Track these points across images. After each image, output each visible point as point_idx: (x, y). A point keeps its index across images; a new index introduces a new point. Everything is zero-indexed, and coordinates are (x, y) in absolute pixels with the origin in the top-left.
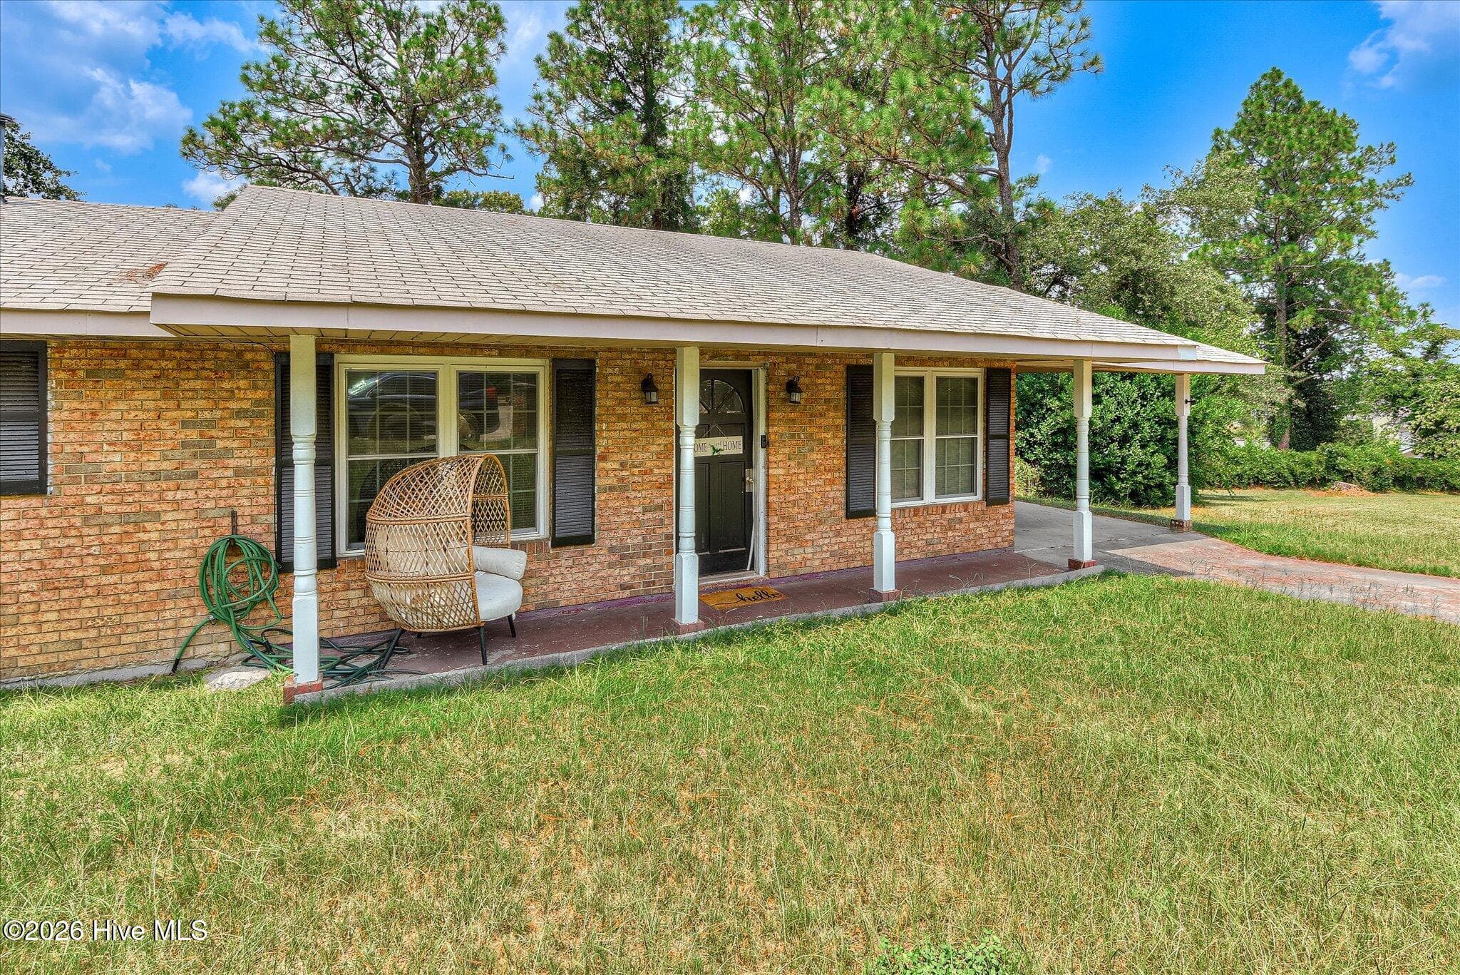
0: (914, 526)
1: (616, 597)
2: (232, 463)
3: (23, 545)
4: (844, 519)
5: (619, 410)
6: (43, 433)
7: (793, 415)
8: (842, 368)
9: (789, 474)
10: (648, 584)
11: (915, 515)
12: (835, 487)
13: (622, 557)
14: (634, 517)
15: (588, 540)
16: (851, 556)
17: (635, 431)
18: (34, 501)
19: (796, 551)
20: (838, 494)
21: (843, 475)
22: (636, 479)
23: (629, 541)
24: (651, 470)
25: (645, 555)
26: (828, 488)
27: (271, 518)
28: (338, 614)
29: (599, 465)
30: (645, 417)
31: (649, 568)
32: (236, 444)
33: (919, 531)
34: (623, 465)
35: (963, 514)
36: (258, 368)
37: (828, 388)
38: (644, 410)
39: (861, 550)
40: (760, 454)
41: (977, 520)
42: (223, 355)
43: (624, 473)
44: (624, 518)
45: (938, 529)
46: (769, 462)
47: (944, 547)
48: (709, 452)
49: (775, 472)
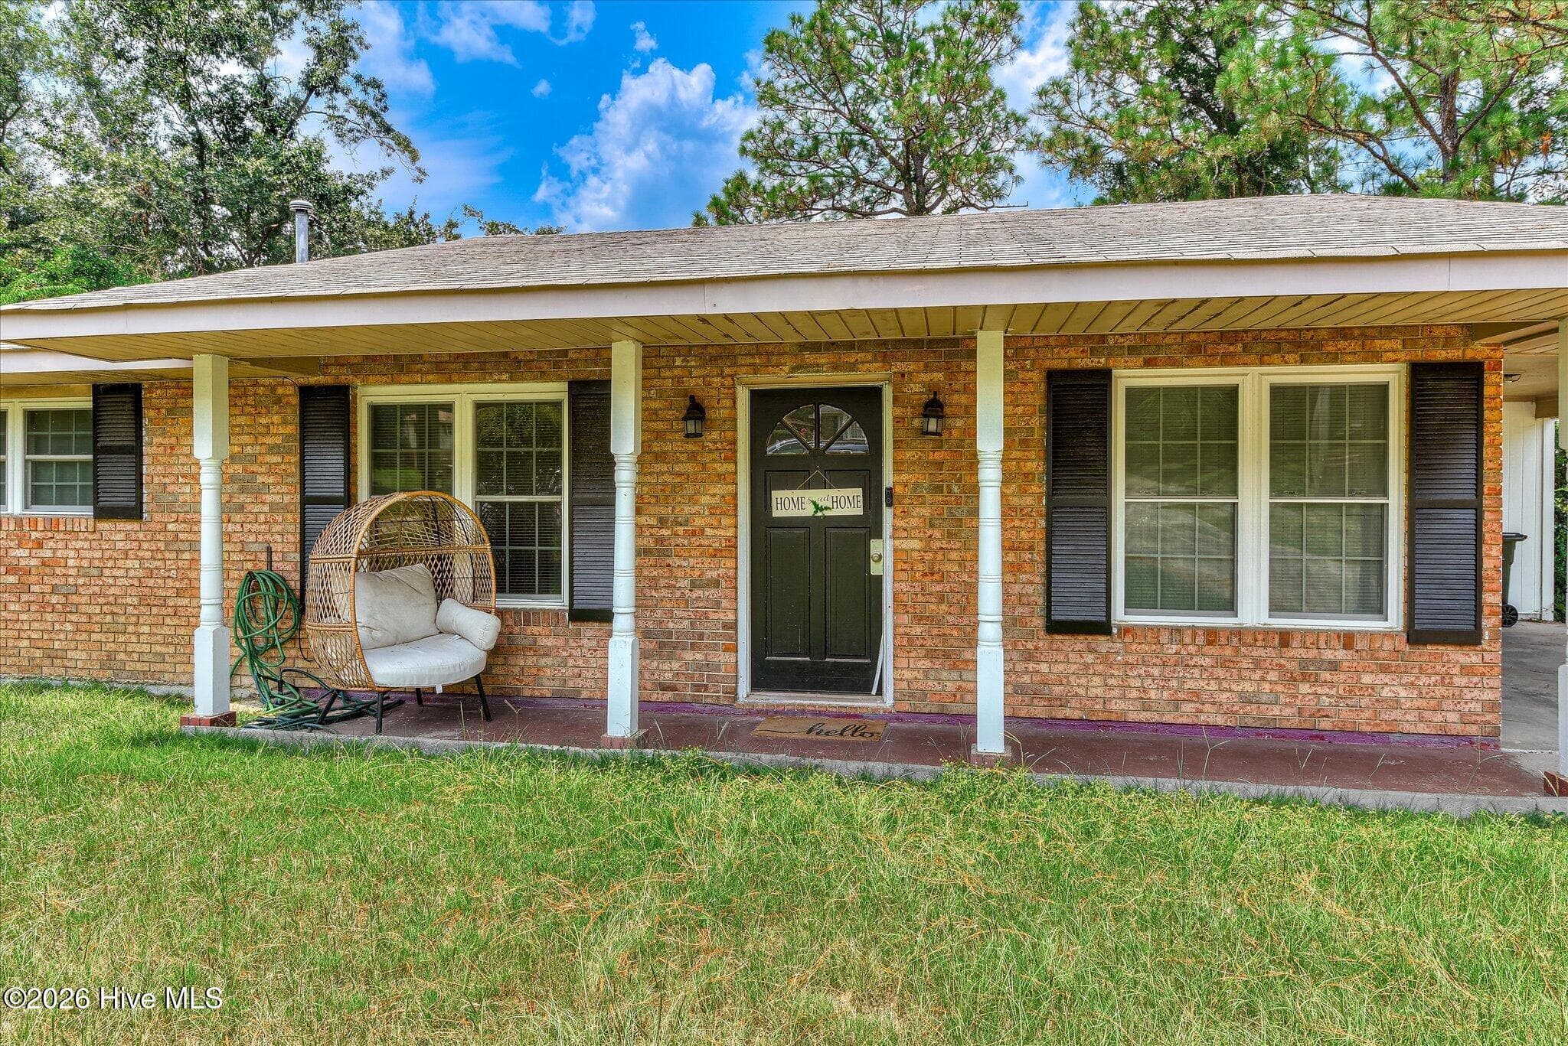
1: (654, 698)
2: (268, 498)
3: (129, 563)
4: (1042, 633)
5: (656, 447)
6: (139, 465)
7: (937, 456)
8: (1037, 377)
9: (931, 550)
10: (697, 688)
11: (1210, 643)
12: (1023, 577)
13: (662, 645)
14: (678, 594)
15: (607, 616)
16: (1059, 698)
17: (680, 475)
18: (134, 526)
19: (944, 675)
20: (1030, 589)
21: (1039, 557)
22: (680, 541)
23: (671, 625)
24: (703, 530)
25: (693, 648)
27: (297, 556)
30: (693, 457)
31: (699, 666)
32: (271, 480)
33: (1220, 673)
34: (663, 522)
35: (1341, 654)
36: (287, 403)
37: (1008, 410)
38: (690, 447)
39: (1081, 691)
40: (888, 513)
41: (1385, 669)
42: (261, 390)
43: (665, 532)
44: (664, 593)
45: (1272, 676)
46: (895, 529)
47: (1288, 711)
48: (809, 511)
49: (905, 545)
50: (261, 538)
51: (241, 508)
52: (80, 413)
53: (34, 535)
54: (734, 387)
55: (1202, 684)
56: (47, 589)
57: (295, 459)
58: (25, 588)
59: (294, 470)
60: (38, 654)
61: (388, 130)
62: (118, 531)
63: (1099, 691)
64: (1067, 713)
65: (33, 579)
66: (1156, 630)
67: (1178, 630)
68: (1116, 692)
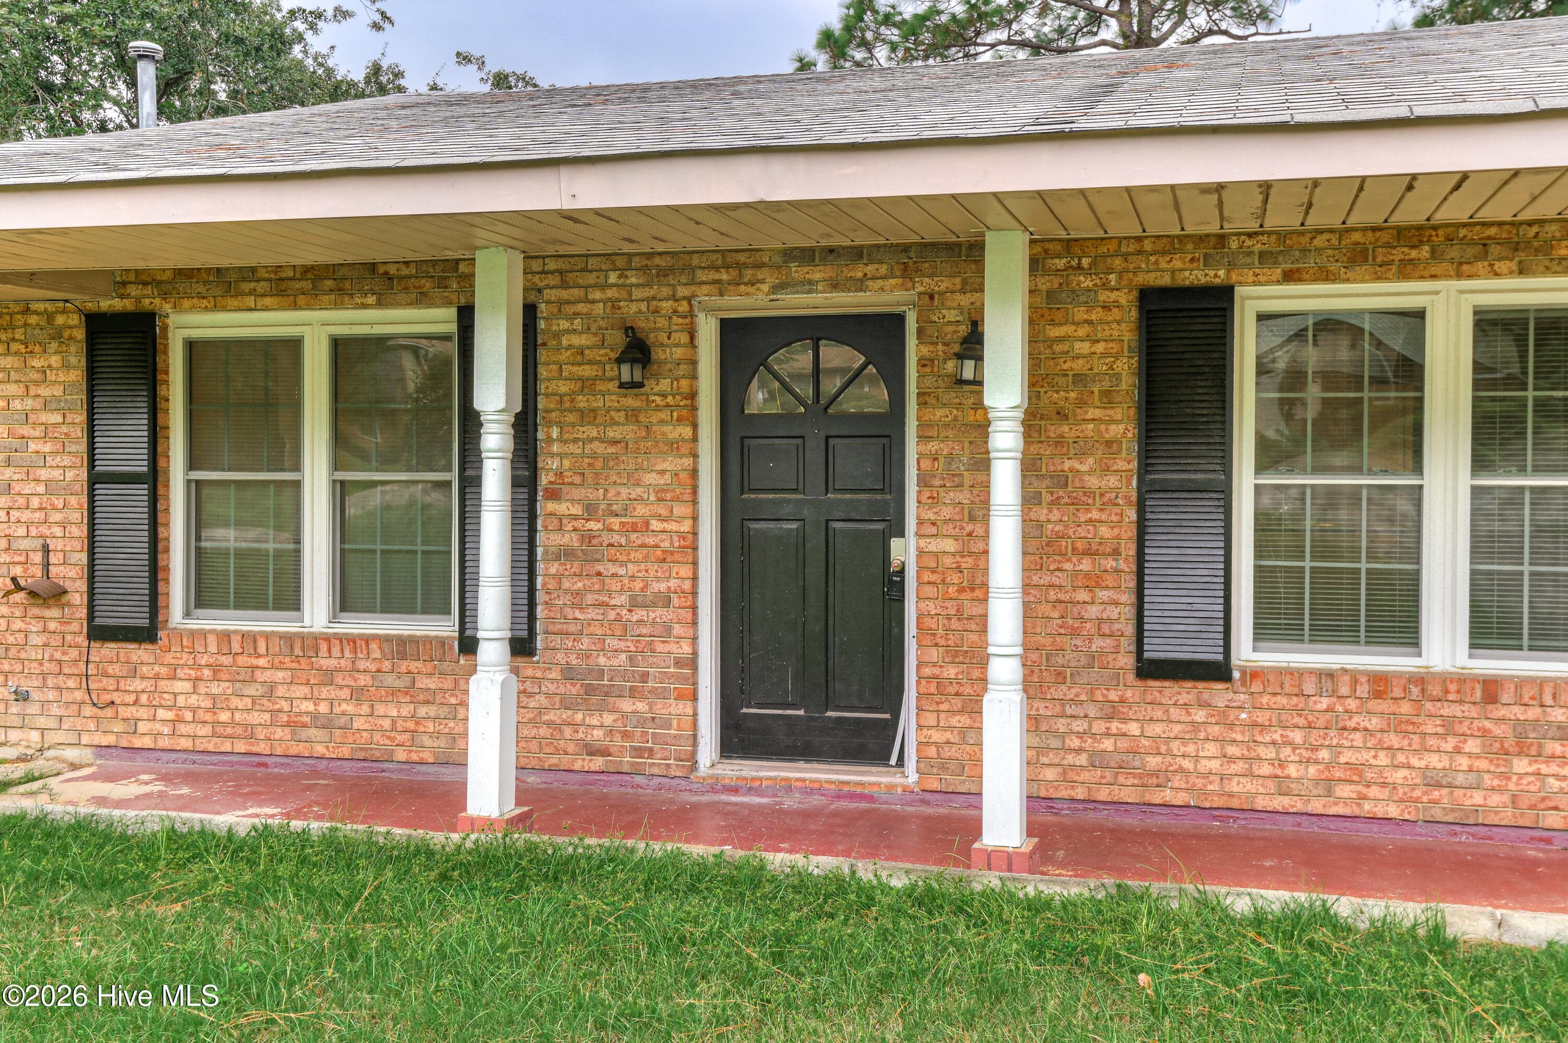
0: (1374, 723)
1: (577, 766)
2: (44, 474)
4: (1131, 677)
5: (582, 402)
8: (1125, 298)
9: (971, 554)
10: (638, 752)
11: (1378, 695)
12: (1103, 595)
13: (589, 690)
14: (612, 615)
15: (525, 647)
16: (1155, 774)
17: (615, 442)
20: (1112, 612)
21: (1127, 564)
22: (616, 538)
23: (602, 660)
24: (647, 523)
25: (634, 693)
26: (1082, 595)
27: (84, 557)
28: (162, 714)
29: (546, 506)
30: (633, 415)
31: (642, 722)
32: (47, 448)
33: (1394, 740)
34: (590, 510)
36: (71, 338)
37: (1083, 347)
38: (630, 402)
39: (1187, 764)
40: (911, 502)
42: (33, 320)
43: (592, 525)
44: (593, 613)
45: (1472, 746)
46: (920, 523)
47: (1496, 799)
49: (934, 546)
50: (33, 531)
54: (691, 314)
55: (1367, 756)
57: (81, 418)
59: (79, 432)
63: (1214, 765)
64: (1167, 795)
66: (1298, 674)
67: (1330, 674)
68: (1239, 767)
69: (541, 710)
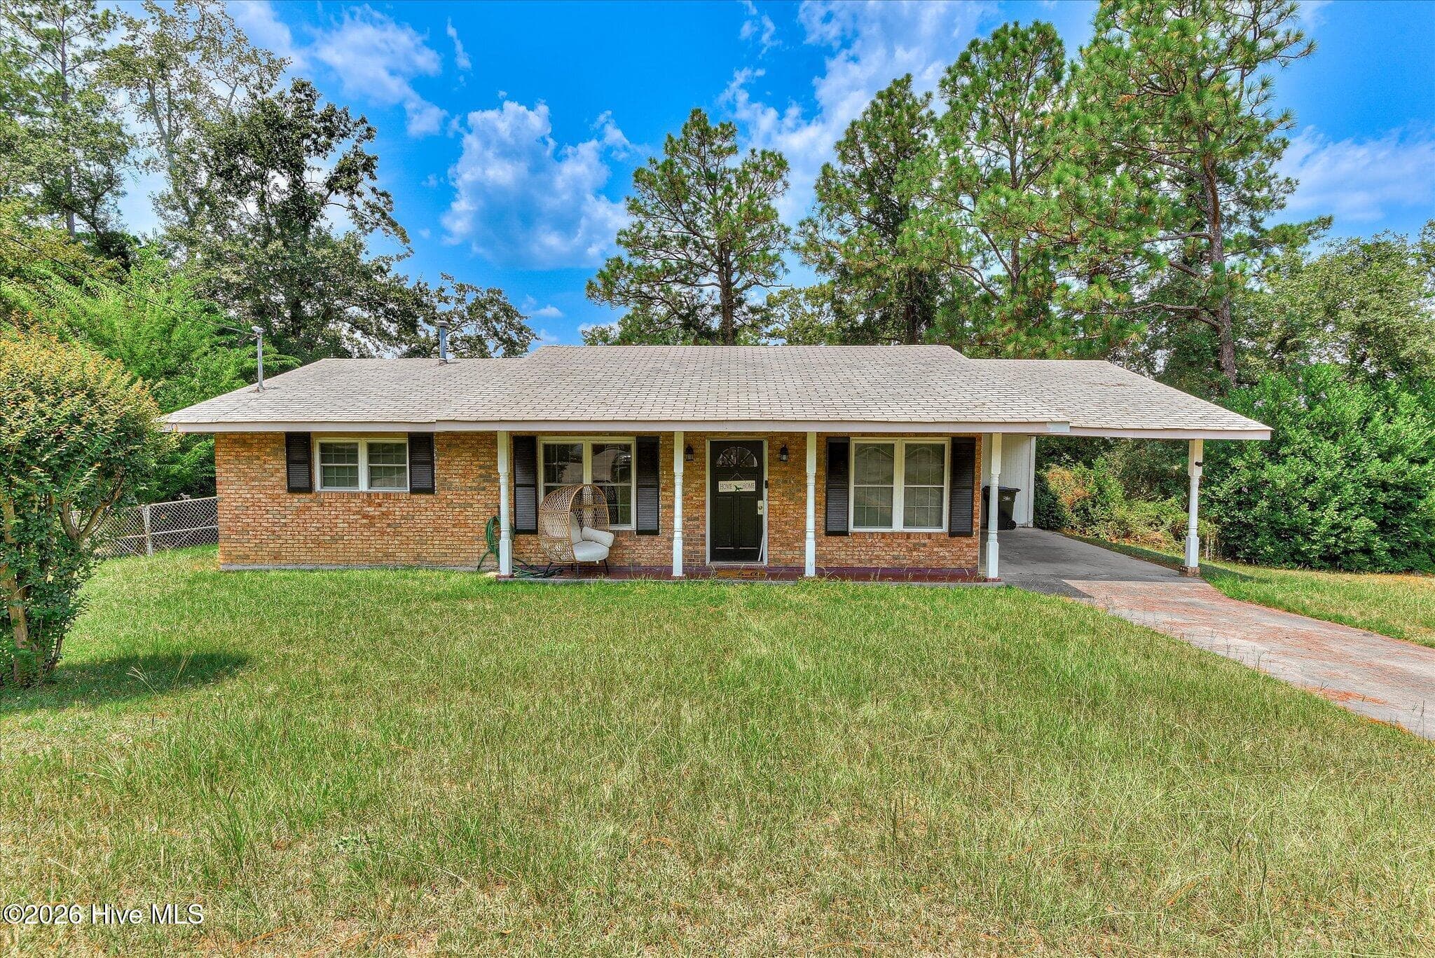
0: (882, 545)
3: (428, 513)
4: (826, 536)
6: (433, 469)
7: (786, 469)
9: (782, 505)
10: (689, 560)
11: (883, 538)
12: (817, 515)
15: (655, 533)
16: (829, 560)
18: (431, 497)
19: (787, 552)
20: (819, 519)
21: (822, 507)
22: (683, 502)
24: (692, 498)
25: (688, 544)
27: (511, 510)
28: (539, 555)
29: (662, 493)
30: (688, 468)
31: (690, 552)
35: (927, 541)
38: (688, 464)
39: (837, 557)
40: (765, 491)
41: (942, 546)
42: (493, 437)
45: (904, 549)
46: (769, 497)
47: (909, 562)
48: (733, 490)
49: (772, 503)
50: (494, 502)
51: (484, 489)
52: (400, 447)
53: (377, 501)
54: (704, 441)
55: (880, 553)
56: (385, 525)
57: (511, 467)
58: (372, 525)
59: (510, 472)
60: (380, 555)
61: (394, 224)
62: (422, 499)
63: (844, 557)
64: (832, 565)
65: (376, 521)
66: (864, 534)
67: (872, 533)
68: (850, 557)
69: (661, 550)
